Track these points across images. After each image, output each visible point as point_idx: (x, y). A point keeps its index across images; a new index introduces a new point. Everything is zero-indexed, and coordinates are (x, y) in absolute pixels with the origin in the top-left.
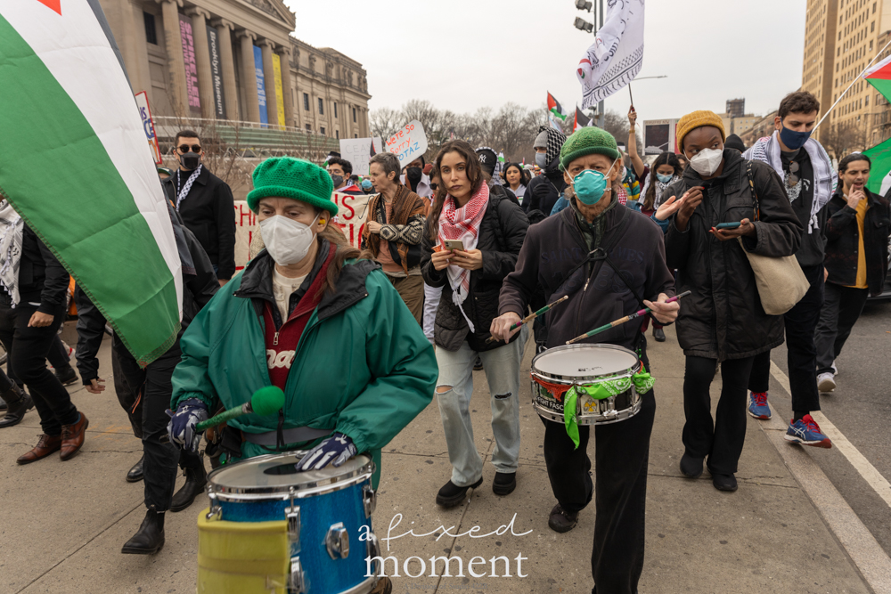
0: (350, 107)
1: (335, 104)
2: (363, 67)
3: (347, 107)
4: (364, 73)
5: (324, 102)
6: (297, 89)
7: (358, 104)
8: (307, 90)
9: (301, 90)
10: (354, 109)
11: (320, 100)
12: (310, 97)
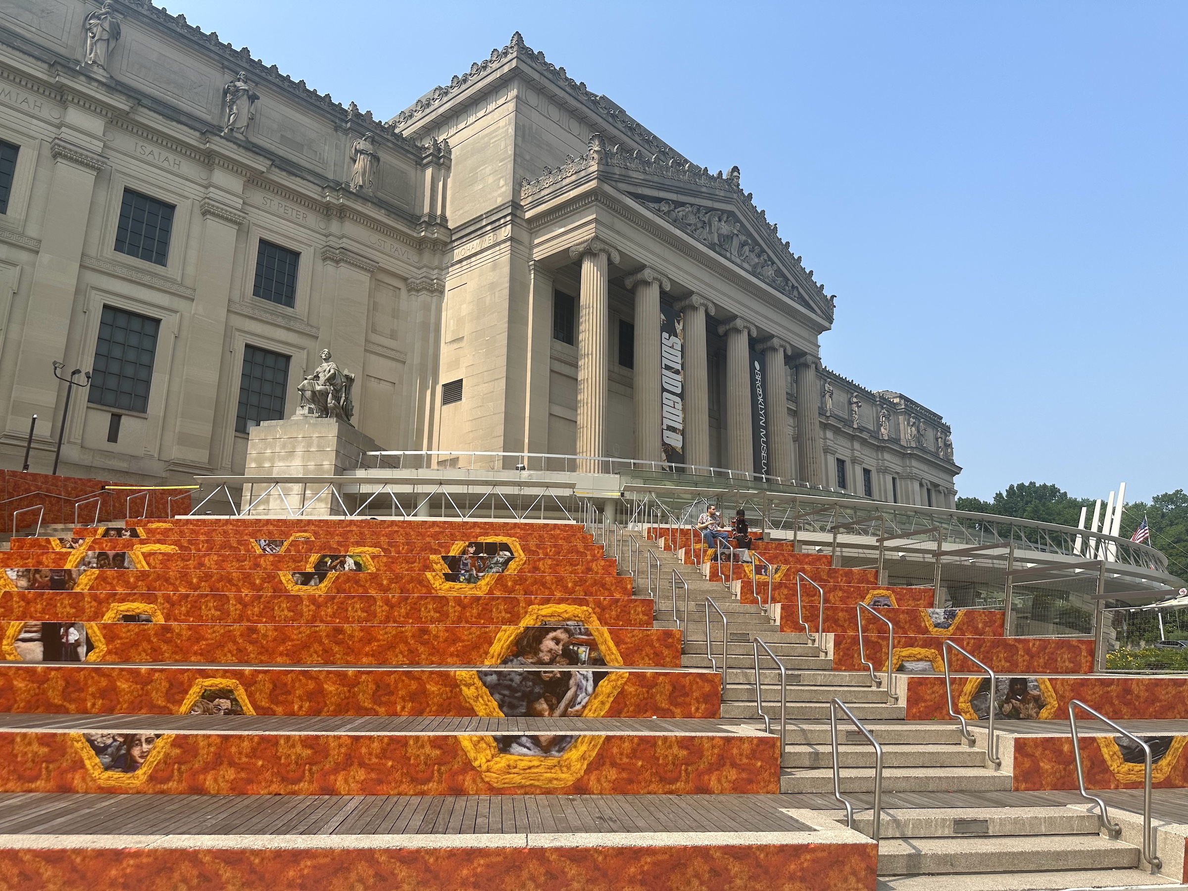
0: (921, 485)
1: (894, 479)
2: (943, 421)
3: (917, 486)
4: (946, 430)
5: (874, 475)
6: (826, 451)
7: (936, 480)
8: (844, 453)
9: (833, 453)
10: (928, 490)
11: (867, 472)
12: (848, 465)
